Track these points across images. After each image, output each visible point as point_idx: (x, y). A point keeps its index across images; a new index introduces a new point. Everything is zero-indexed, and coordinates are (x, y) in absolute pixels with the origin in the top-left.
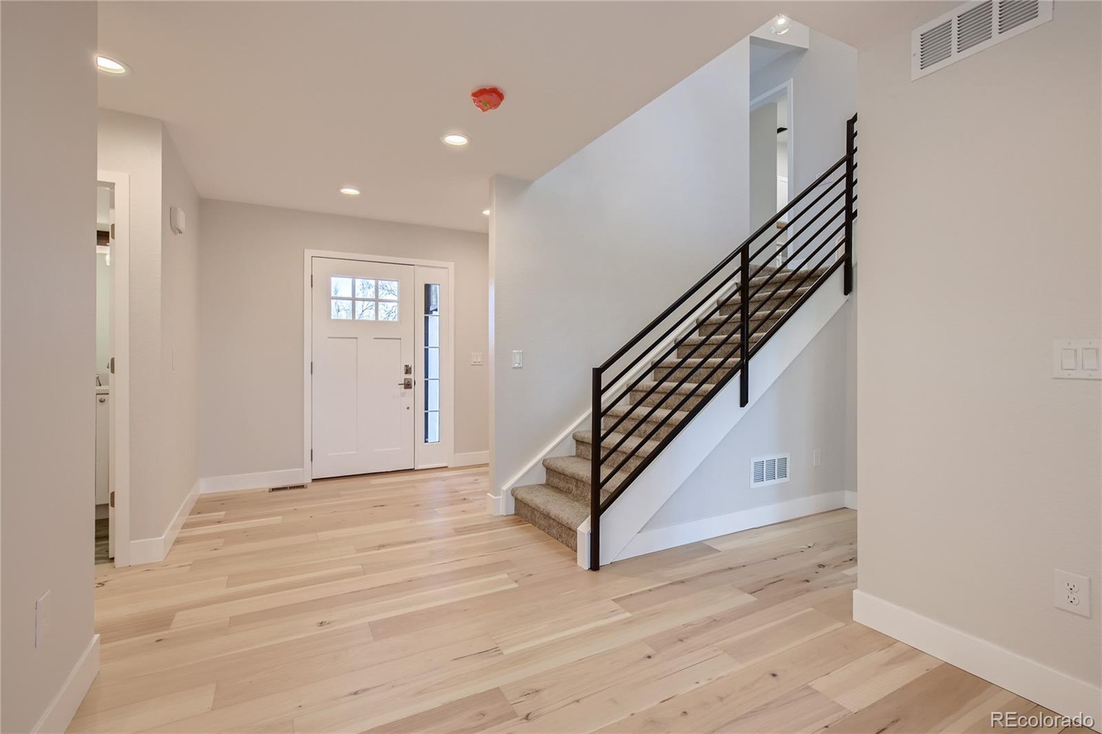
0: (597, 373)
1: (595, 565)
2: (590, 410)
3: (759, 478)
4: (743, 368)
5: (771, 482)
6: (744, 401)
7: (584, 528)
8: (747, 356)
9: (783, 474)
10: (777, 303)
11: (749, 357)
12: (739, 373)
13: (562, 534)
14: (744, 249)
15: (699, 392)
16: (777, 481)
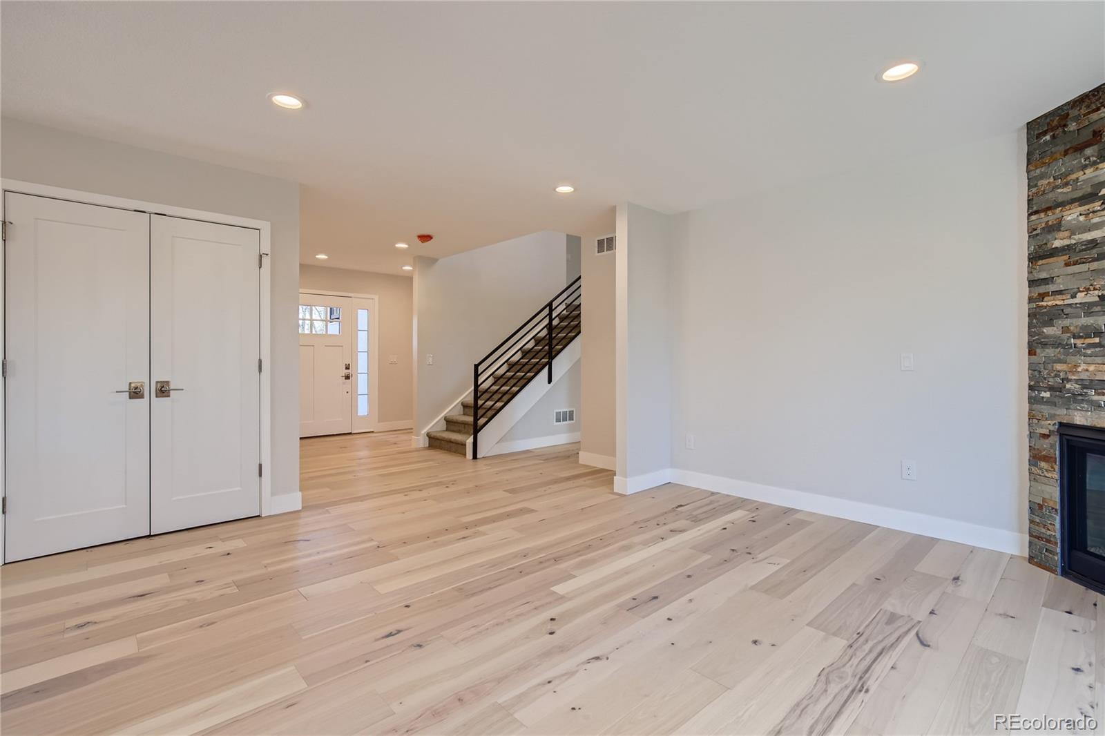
0: (476, 367)
1: (475, 457)
2: (473, 387)
3: (558, 420)
4: (550, 364)
5: (564, 423)
6: (550, 381)
7: (470, 440)
8: (552, 358)
9: (571, 419)
10: (570, 329)
11: (552, 360)
12: (547, 367)
13: (458, 448)
14: (550, 304)
15: (525, 377)
16: (568, 422)
